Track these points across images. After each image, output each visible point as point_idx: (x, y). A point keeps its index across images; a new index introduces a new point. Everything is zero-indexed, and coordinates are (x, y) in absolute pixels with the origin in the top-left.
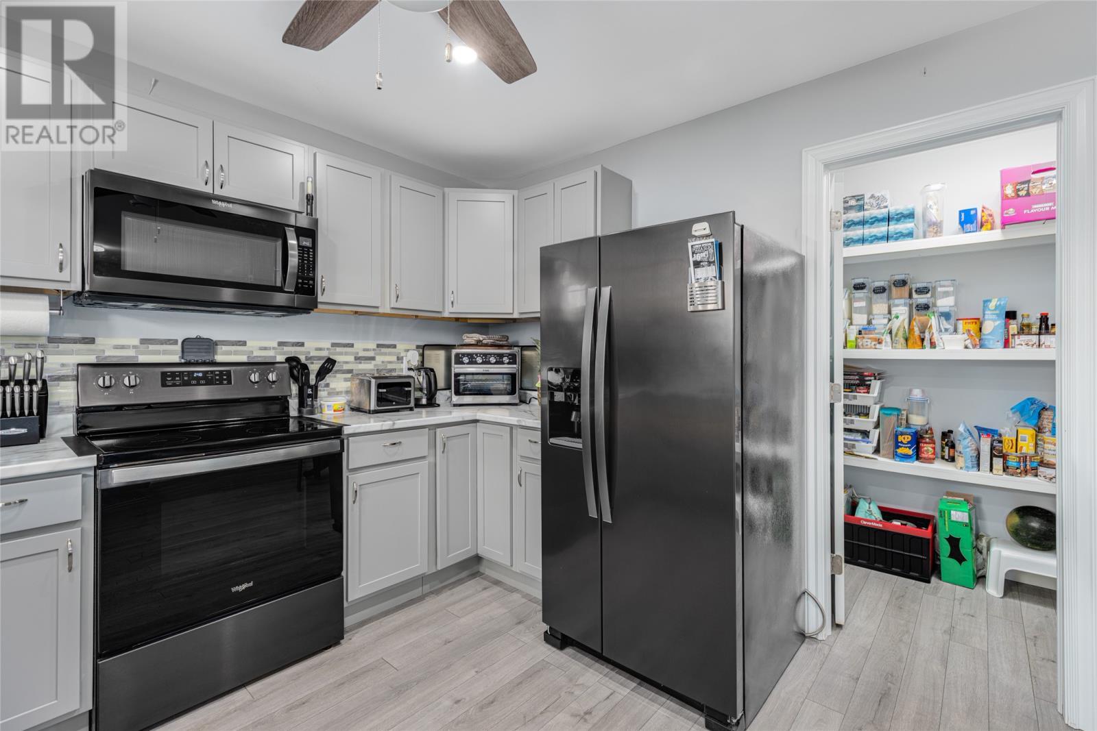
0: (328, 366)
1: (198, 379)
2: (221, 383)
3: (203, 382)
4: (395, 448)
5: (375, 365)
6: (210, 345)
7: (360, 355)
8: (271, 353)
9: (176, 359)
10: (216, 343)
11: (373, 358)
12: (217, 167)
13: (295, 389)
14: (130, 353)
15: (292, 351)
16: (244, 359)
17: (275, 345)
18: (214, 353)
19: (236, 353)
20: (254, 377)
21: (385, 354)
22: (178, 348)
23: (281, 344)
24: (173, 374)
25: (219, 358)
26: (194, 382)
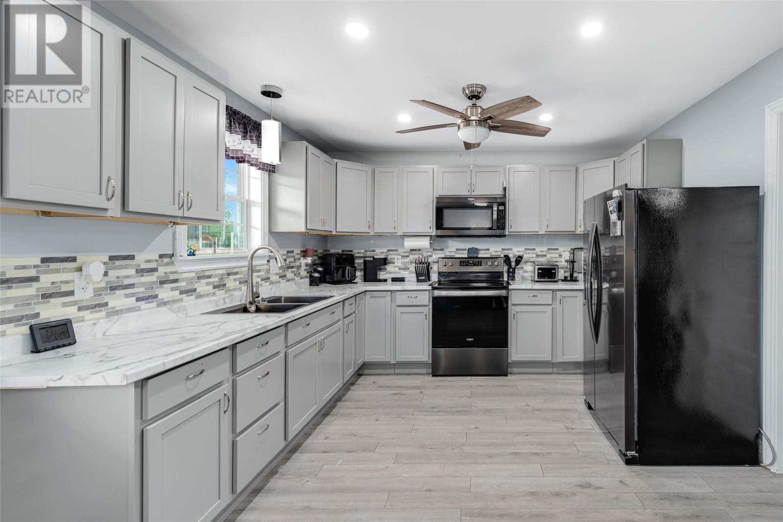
0: (519, 260)
1: (471, 263)
2: (478, 266)
3: (472, 265)
4: (534, 298)
5: (547, 259)
6: (476, 250)
7: (539, 254)
8: (499, 253)
9: (466, 256)
10: (479, 250)
11: (545, 256)
12: (472, 184)
13: (506, 268)
14: (453, 254)
15: (506, 253)
16: (488, 256)
17: (501, 250)
18: (478, 253)
19: (486, 253)
20: (489, 263)
21: (552, 253)
22: (467, 252)
23: (503, 249)
24: (463, 262)
25: (480, 256)
26: (469, 265)
